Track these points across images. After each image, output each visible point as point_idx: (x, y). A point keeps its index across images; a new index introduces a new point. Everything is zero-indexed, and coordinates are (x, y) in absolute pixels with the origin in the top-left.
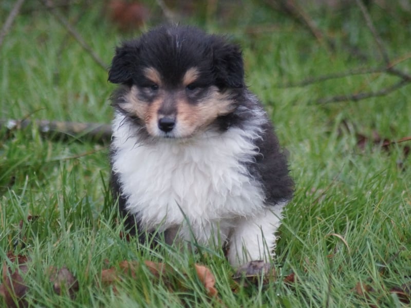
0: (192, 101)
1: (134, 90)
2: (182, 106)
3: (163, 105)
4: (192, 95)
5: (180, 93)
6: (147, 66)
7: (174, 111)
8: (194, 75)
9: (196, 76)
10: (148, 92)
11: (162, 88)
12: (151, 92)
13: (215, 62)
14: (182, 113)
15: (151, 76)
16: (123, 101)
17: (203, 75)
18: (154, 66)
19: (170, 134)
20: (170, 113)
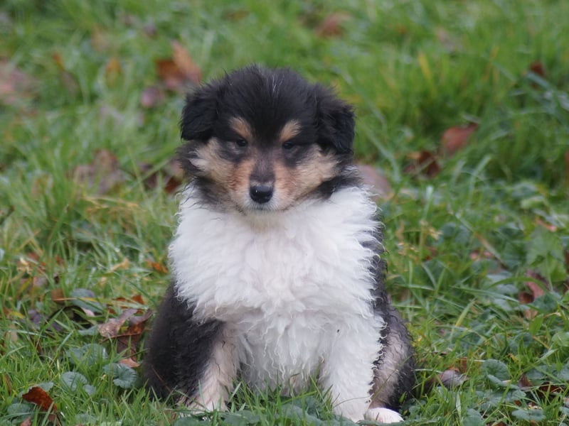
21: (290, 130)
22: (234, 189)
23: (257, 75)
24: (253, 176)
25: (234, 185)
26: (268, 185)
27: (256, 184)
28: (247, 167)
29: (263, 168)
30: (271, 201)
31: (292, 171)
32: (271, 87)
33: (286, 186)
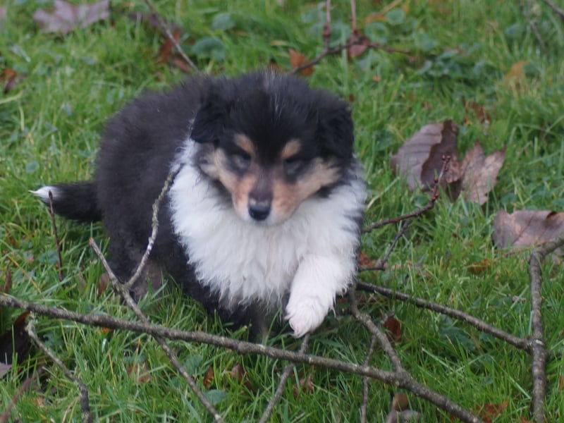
0: (291, 180)
1: (221, 155)
2: (279, 188)
3: (256, 186)
4: (291, 171)
5: (277, 170)
7: (268, 196)
8: (295, 147)
9: (297, 149)
10: (238, 161)
12: (242, 162)
13: (321, 129)
14: (278, 198)
15: (243, 145)
18: (246, 134)
20: (263, 199)
21: (290, 148)
24: (252, 195)
26: (265, 204)
27: (253, 202)
30: (268, 219)
32: (274, 108)
33: (283, 204)
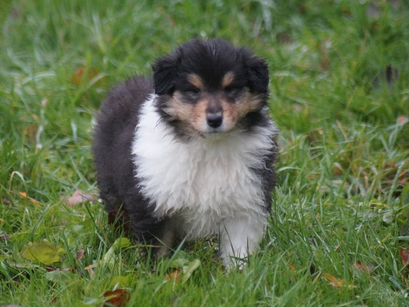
0: (231, 100)
1: (177, 95)
2: (225, 105)
3: (209, 105)
4: (231, 95)
6: (189, 73)
7: (220, 109)
8: (231, 78)
9: (232, 79)
10: (191, 94)
11: (204, 91)
12: (194, 95)
14: (226, 110)
15: (194, 81)
16: (166, 106)
17: (237, 78)
18: (196, 72)
19: (218, 129)
20: (217, 112)
21: (228, 79)
22: (195, 121)
23: (201, 45)
25: (195, 119)
26: (219, 114)
27: (210, 115)
28: (203, 105)
29: (213, 105)
30: (222, 125)
31: (233, 105)
32: (211, 52)
33: (230, 115)
